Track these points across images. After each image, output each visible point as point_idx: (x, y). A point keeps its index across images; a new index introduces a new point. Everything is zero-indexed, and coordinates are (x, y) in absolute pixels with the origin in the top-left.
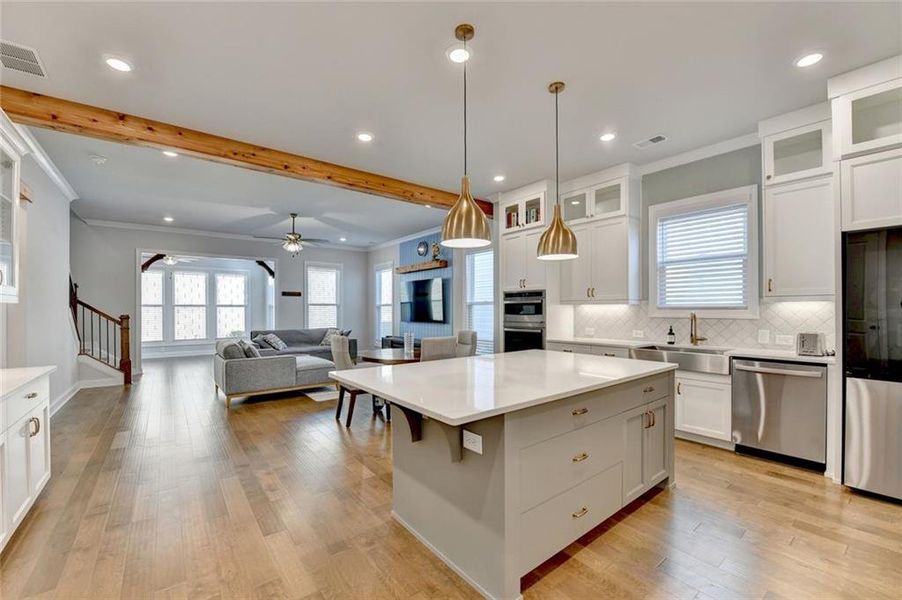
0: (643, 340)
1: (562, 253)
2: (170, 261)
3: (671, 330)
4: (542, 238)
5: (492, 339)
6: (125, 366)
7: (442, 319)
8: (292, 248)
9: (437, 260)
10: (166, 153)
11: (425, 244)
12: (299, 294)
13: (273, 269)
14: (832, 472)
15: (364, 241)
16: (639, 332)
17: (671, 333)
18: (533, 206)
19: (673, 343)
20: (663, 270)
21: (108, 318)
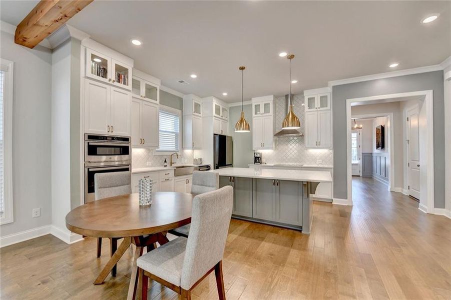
16: (149, 162)
17: (165, 162)
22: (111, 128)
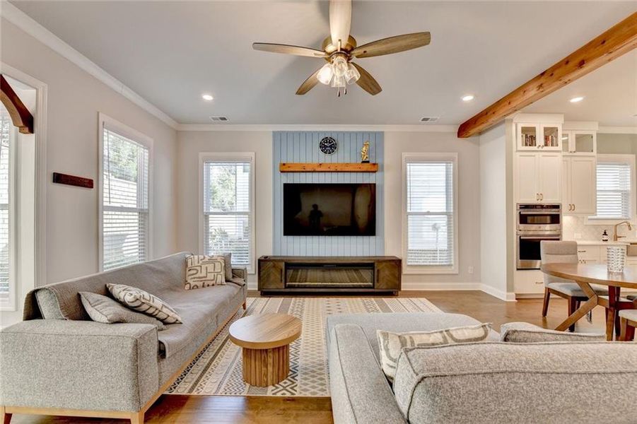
17: (605, 234)
22: (540, 195)
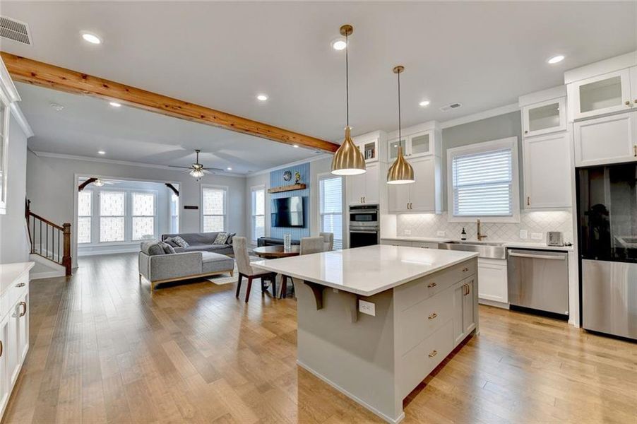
0: (445, 237)
1: (404, 179)
2: (98, 184)
3: (463, 231)
4: (390, 170)
5: (341, 238)
6: (67, 262)
7: (302, 224)
8: (196, 174)
9: (299, 184)
10: (111, 104)
11: (289, 173)
12: (197, 208)
13: (177, 189)
14: (574, 320)
15: (243, 170)
16: (441, 232)
17: (463, 233)
18: (370, 148)
19: (465, 239)
20: (456, 191)
21: (54, 226)
22: (363, 199)
